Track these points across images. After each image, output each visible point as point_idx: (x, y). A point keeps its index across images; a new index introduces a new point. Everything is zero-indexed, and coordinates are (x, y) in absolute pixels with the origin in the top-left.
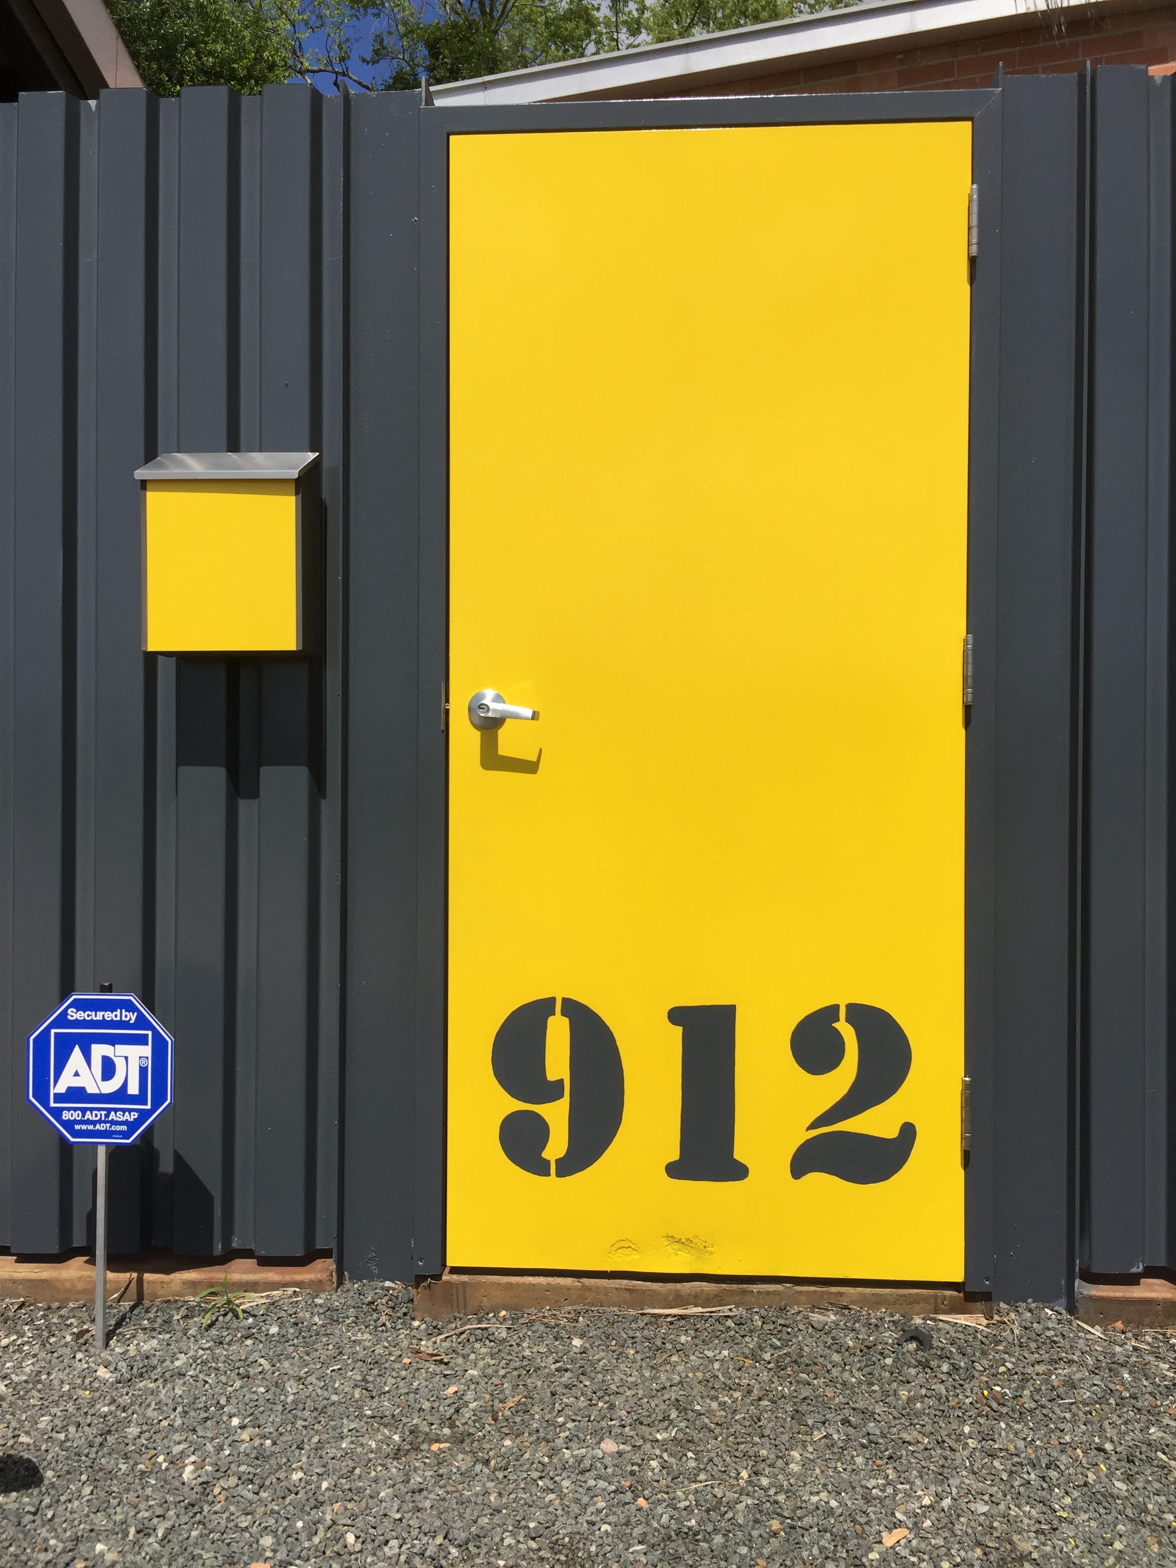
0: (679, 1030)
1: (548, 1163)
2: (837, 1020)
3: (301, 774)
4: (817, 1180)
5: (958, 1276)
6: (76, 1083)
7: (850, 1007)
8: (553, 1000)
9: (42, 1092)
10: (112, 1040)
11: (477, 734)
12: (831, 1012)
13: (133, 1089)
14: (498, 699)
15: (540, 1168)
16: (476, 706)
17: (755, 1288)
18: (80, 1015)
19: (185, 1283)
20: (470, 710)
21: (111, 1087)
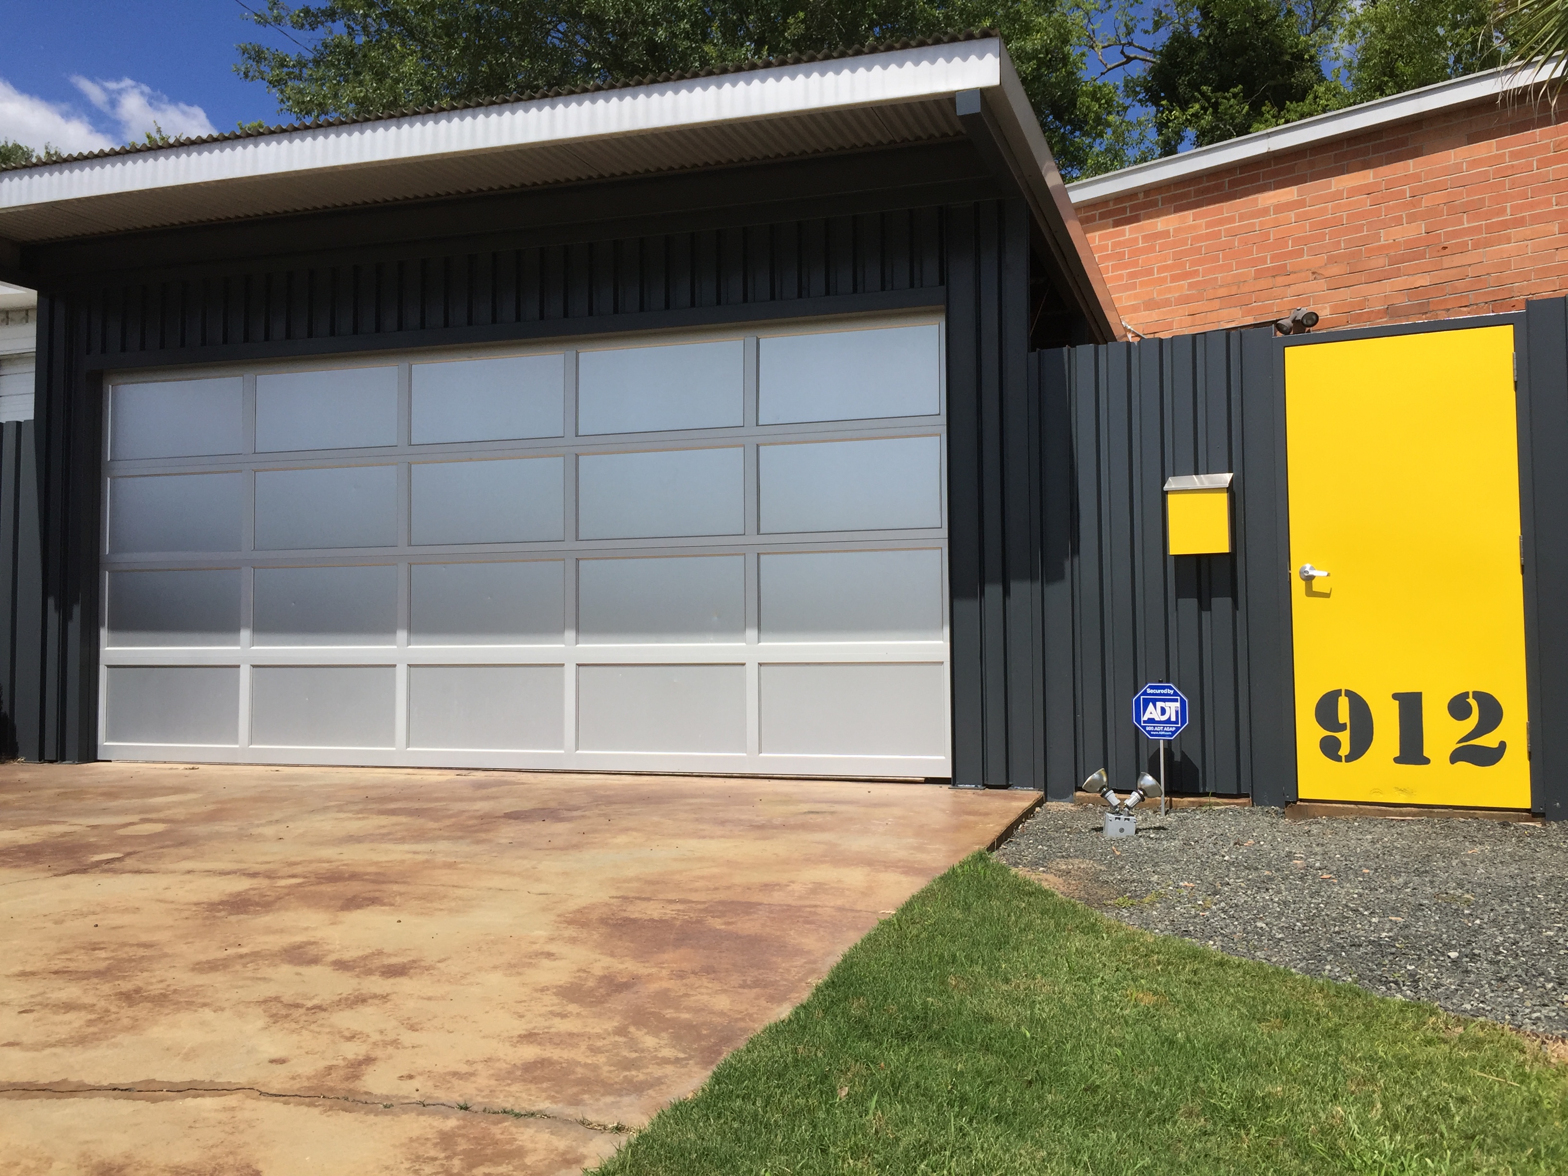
0: (1397, 702)
1: (1341, 757)
2: (1468, 697)
3: (1229, 600)
4: (1462, 765)
5: (1528, 805)
6: (1151, 716)
7: (1474, 693)
8: (1340, 690)
9: (1138, 719)
10: (1164, 701)
11: (1304, 582)
12: (1466, 695)
13: (1173, 719)
14: (1312, 568)
15: (1338, 759)
16: (1302, 572)
17: (1436, 810)
18: (1152, 691)
19: (1189, 802)
20: (1300, 573)
21: (1164, 718)
